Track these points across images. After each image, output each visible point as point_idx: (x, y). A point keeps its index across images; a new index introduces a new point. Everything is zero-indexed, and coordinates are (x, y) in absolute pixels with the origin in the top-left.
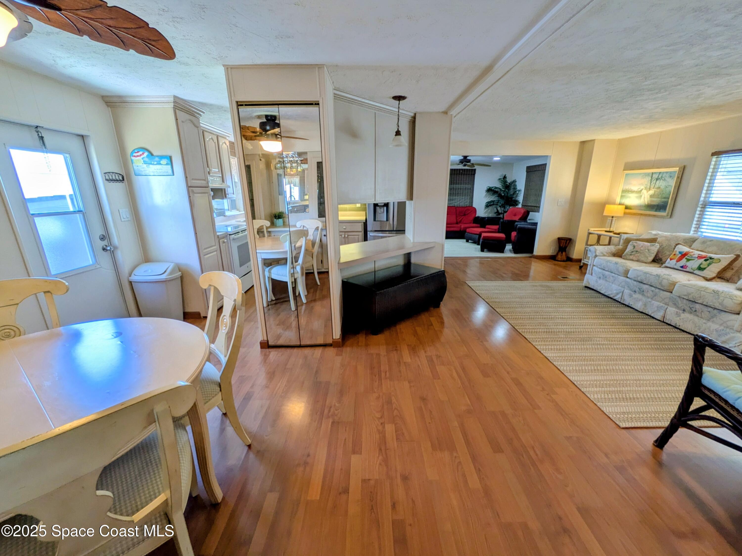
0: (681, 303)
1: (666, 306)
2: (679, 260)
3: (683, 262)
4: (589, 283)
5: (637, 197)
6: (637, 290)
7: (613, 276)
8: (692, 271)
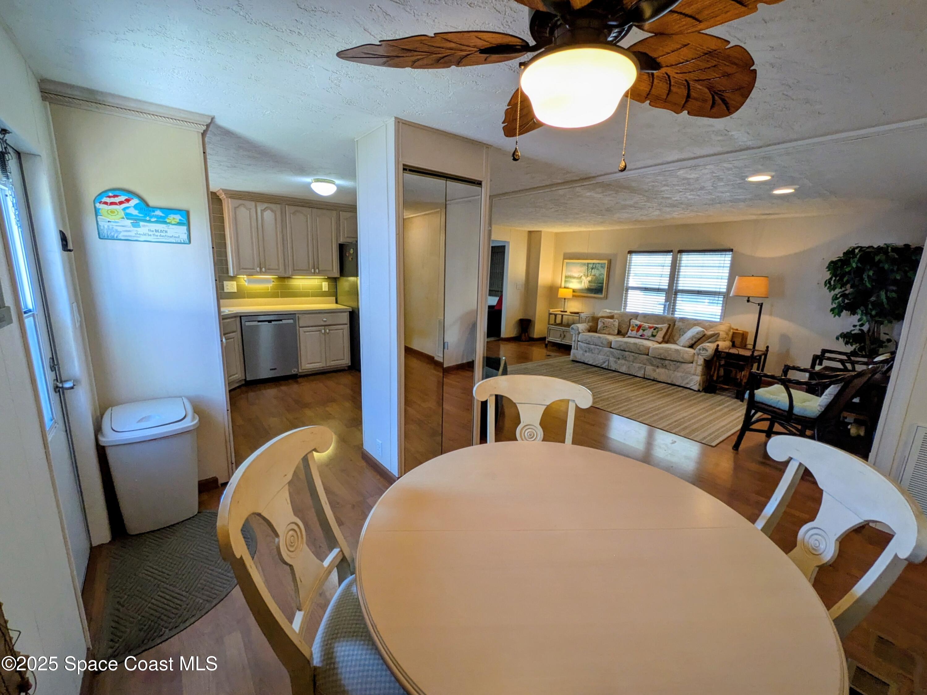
0: (655, 362)
1: (645, 366)
2: (638, 331)
3: (641, 332)
4: (575, 357)
5: (579, 282)
6: (621, 357)
7: (598, 349)
8: (647, 338)
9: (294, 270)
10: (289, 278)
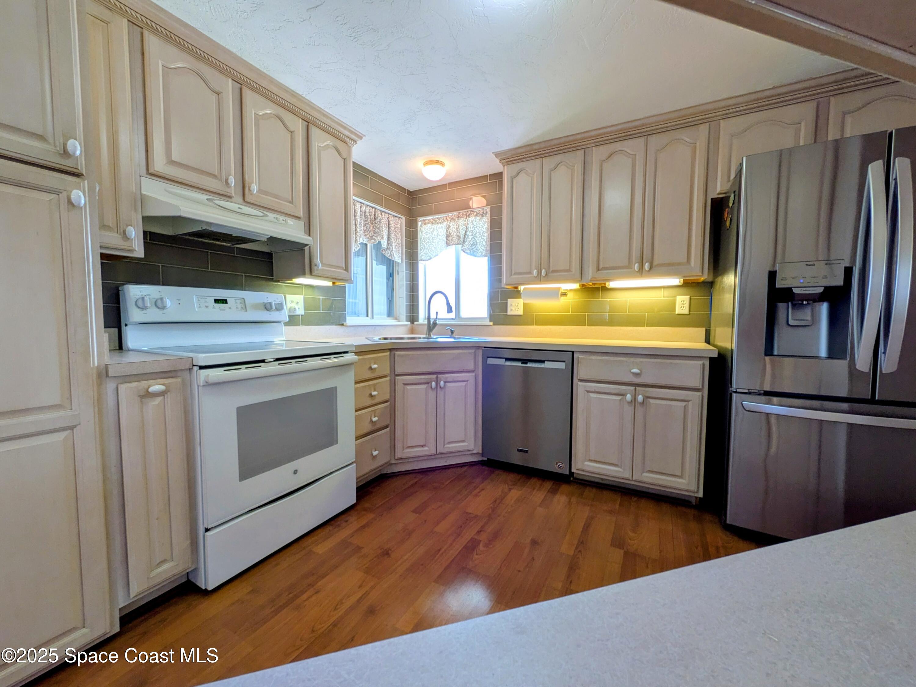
10: (602, 287)
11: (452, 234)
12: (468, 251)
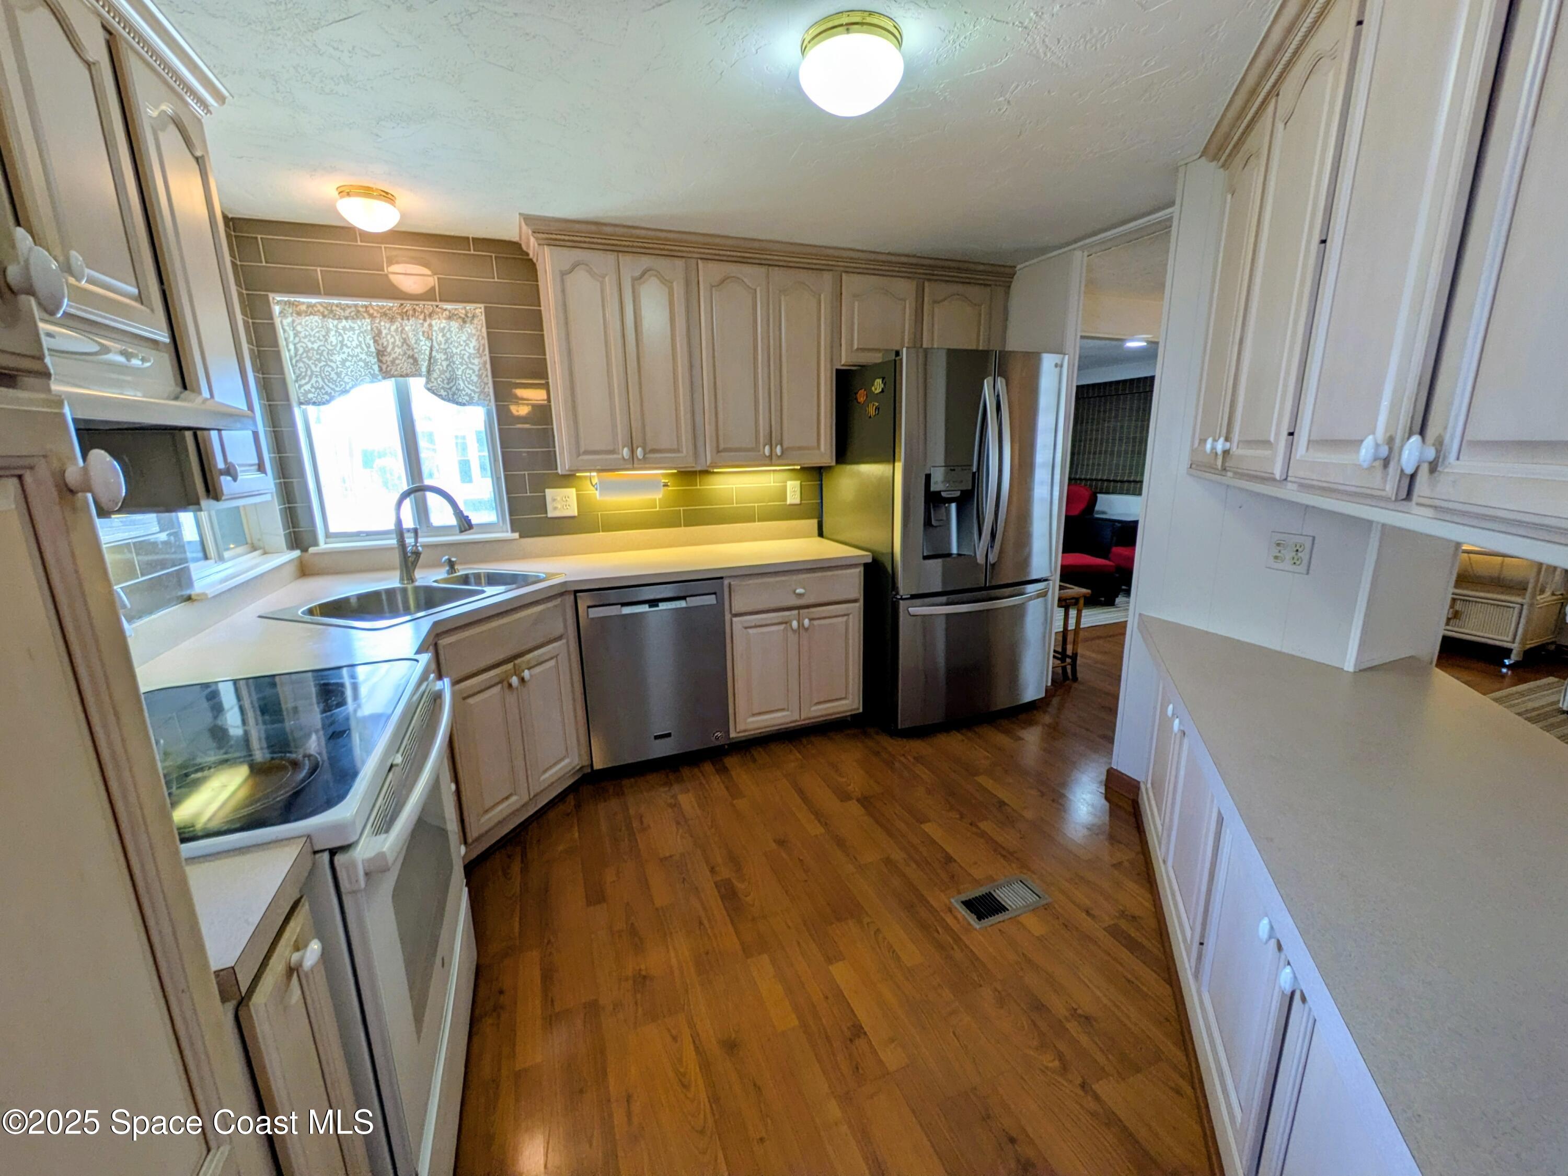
9: (718, 452)
10: (706, 472)
11: (389, 350)
12: (443, 393)
